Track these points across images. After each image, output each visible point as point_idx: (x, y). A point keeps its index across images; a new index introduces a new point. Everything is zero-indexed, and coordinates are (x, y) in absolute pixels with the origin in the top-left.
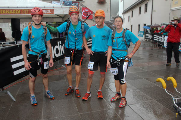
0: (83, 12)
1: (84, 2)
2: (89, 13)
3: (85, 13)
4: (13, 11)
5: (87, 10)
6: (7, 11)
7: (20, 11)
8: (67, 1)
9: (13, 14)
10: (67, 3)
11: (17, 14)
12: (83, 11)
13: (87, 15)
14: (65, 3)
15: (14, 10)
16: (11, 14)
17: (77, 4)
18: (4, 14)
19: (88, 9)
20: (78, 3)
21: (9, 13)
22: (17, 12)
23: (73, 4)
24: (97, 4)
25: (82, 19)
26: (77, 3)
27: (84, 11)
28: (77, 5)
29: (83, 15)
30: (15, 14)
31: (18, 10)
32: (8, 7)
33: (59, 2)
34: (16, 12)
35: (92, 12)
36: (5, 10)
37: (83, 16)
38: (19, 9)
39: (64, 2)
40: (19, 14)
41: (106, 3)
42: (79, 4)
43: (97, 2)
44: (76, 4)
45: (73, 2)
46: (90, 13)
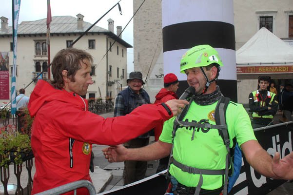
4: (278, 68)
6: (270, 68)
7: (288, 68)
9: (278, 72)
11: (284, 72)
15: (280, 66)
16: (276, 71)
18: (267, 72)
21: (273, 70)
22: (284, 69)
30: (281, 72)
31: (286, 67)
32: (273, 63)
34: (282, 70)
36: (269, 67)
38: (287, 65)
40: (286, 71)
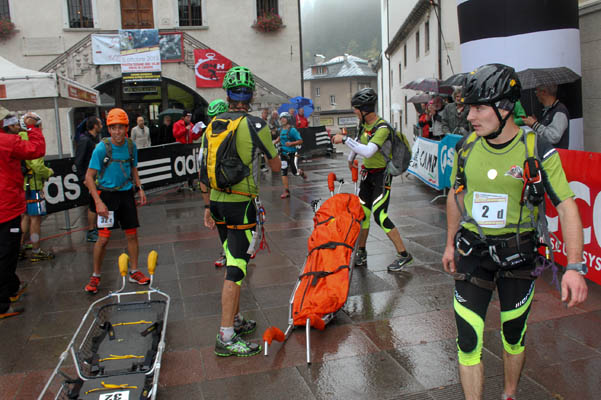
0: (197, 66)
1: (206, 29)
2: (218, 66)
3: (203, 69)
5: (211, 58)
8: (142, 30)
10: (143, 36)
12: (197, 61)
13: (214, 74)
14: (135, 40)
17: (176, 41)
19: (216, 53)
20: (180, 36)
23: (161, 41)
24: (252, 32)
25: (198, 87)
26: (177, 37)
27: (201, 61)
28: (176, 44)
29: (197, 73)
33: (113, 37)
35: (229, 64)
37: (197, 77)
39: (133, 34)
41: (285, 27)
42: (182, 39)
43: (253, 27)
44: (171, 40)
45: (162, 33)
46: (223, 67)
